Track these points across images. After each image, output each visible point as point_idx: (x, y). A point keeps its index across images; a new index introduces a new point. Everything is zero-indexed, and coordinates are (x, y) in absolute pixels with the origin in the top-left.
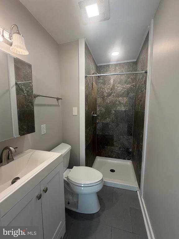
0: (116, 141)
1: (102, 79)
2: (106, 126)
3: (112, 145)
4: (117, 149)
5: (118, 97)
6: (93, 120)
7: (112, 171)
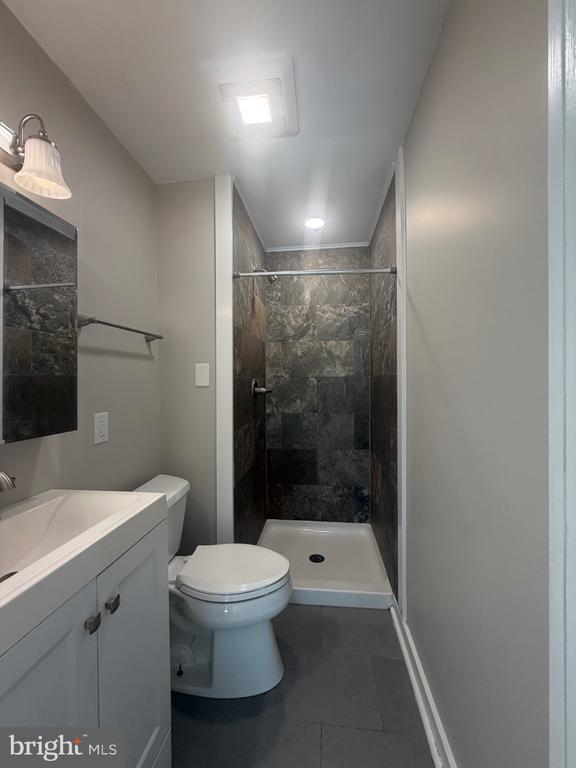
0: (324, 468)
1: (280, 290)
2: (292, 423)
3: (314, 481)
4: (327, 490)
5: (326, 340)
6: (255, 405)
7: (316, 559)
